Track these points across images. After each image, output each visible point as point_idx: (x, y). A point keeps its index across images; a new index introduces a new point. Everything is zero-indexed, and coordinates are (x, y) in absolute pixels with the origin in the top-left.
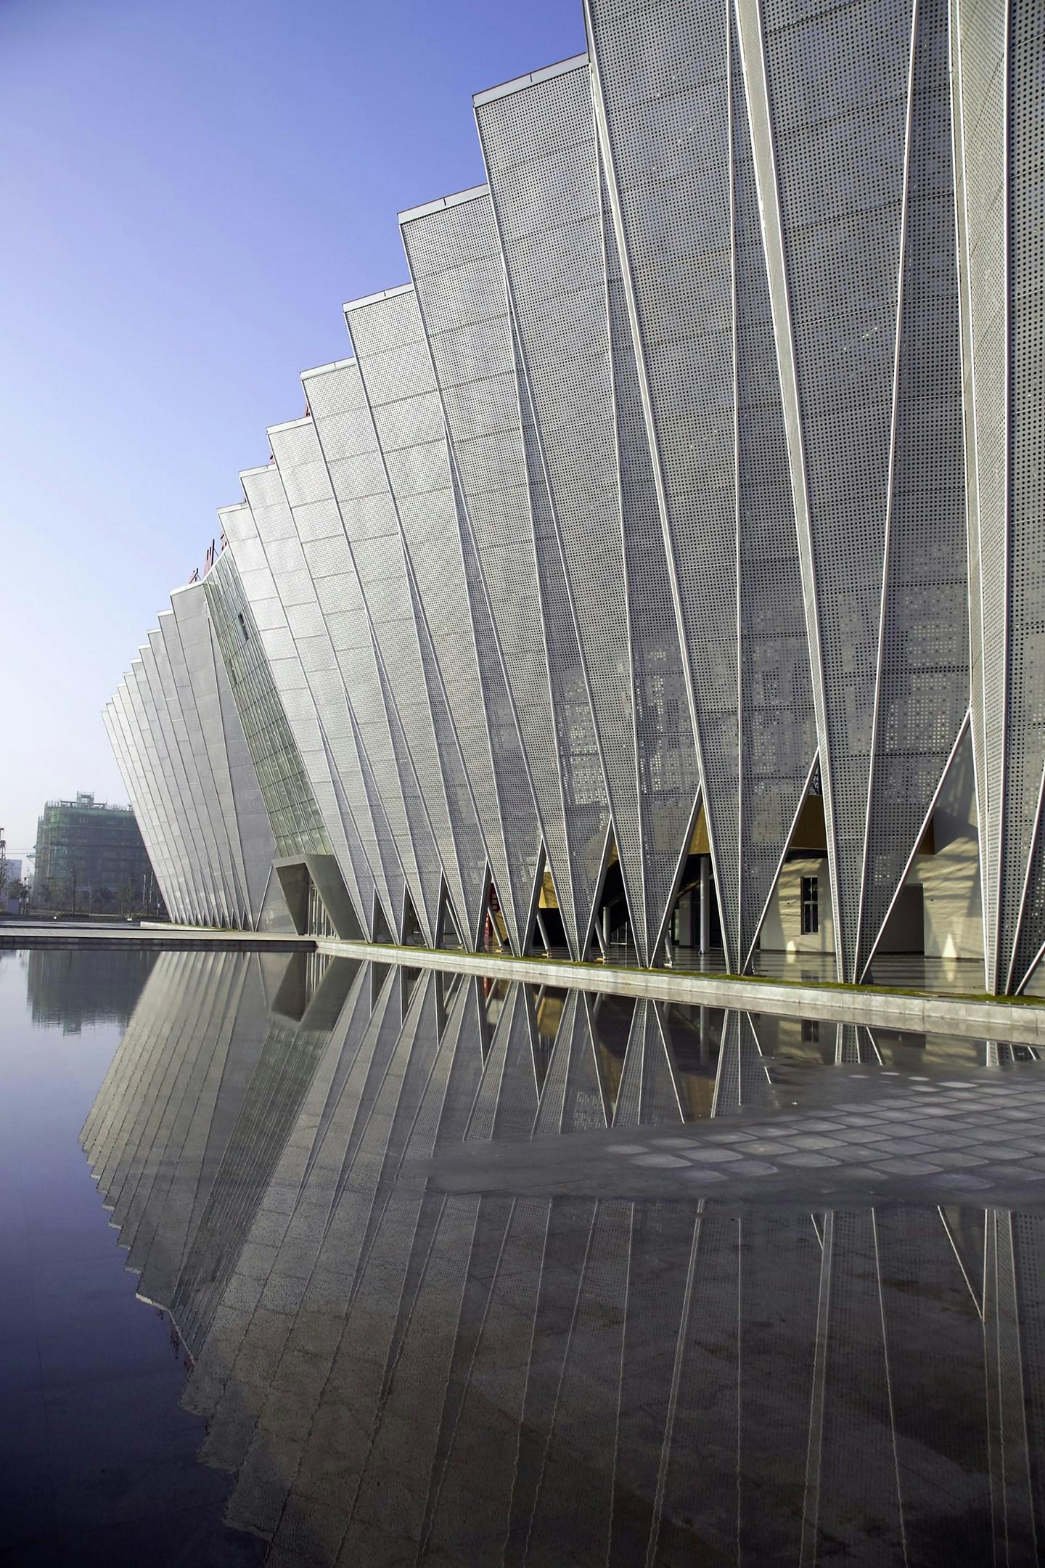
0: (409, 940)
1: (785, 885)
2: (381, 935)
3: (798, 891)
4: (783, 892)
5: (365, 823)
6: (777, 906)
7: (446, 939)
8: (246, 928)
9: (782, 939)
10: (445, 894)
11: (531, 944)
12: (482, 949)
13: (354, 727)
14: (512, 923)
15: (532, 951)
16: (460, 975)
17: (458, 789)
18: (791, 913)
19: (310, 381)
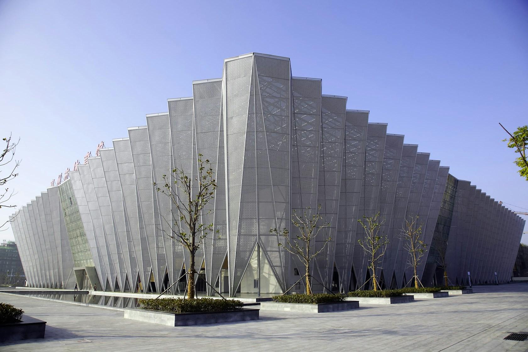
0: (116, 290)
2: (108, 289)
5: (106, 259)
7: (127, 289)
8: (61, 288)
10: (127, 279)
11: (148, 291)
12: (136, 292)
13: (105, 235)
14: (143, 285)
15: (148, 292)
16: (130, 298)
17: (132, 252)
19: (102, 151)
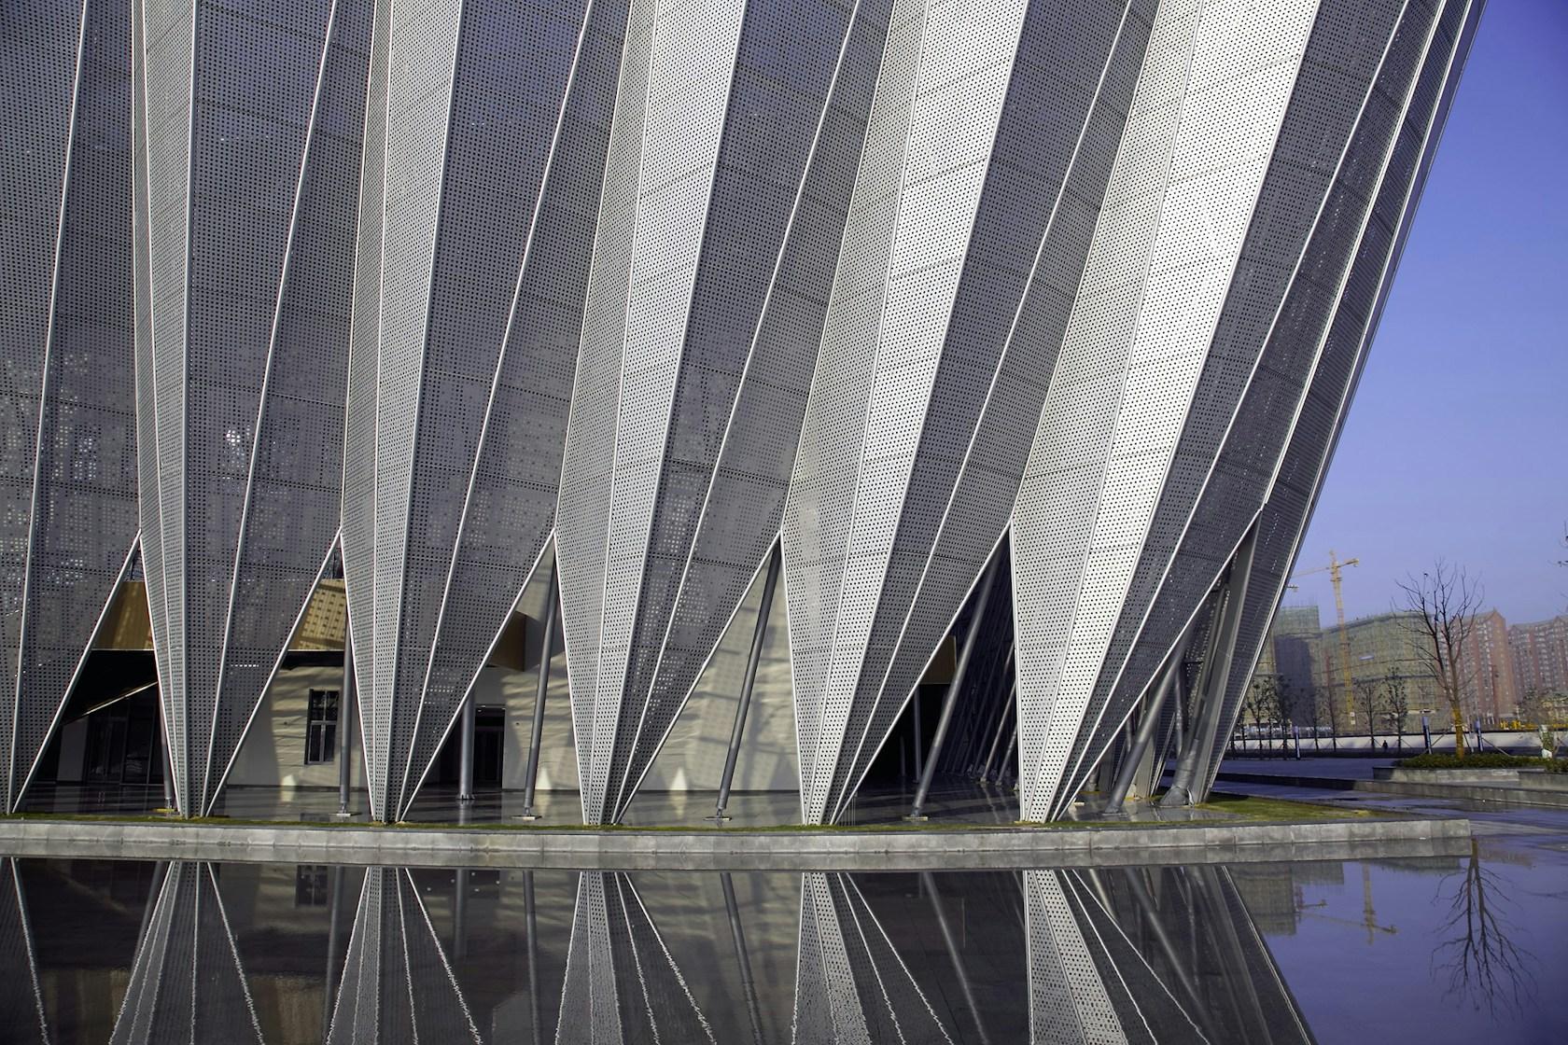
1: (284, 696)
3: (305, 705)
4: (279, 705)
6: (269, 726)
9: (274, 768)
18: (291, 737)
